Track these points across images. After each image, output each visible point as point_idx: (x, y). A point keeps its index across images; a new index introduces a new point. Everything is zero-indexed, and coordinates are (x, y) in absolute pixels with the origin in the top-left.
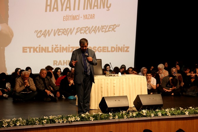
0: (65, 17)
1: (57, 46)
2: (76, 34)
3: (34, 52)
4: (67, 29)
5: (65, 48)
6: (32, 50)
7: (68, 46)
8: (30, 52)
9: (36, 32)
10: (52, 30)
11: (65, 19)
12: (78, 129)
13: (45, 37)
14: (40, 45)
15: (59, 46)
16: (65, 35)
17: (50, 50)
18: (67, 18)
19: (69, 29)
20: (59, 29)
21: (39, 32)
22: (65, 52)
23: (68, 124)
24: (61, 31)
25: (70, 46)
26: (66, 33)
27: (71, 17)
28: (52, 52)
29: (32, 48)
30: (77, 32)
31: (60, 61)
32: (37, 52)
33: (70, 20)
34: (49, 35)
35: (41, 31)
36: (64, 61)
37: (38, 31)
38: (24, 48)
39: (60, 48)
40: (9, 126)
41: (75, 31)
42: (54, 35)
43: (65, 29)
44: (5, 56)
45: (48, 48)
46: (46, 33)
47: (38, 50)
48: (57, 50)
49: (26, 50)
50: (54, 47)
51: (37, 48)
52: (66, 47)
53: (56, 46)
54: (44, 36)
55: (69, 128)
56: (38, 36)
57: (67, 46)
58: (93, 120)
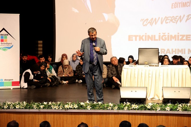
0: (173, 5)
1: (165, 34)
2: (186, 21)
3: (140, 40)
4: (176, 17)
5: (173, 36)
6: (138, 38)
7: (177, 34)
8: (136, 40)
9: (143, 21)
10: (159, 18)
11: (173, 7)
12: (75, 117)
13: (152, 26)
14: (146, 34)
15: (166, 34)
16: (174, 22)
17: (157, 38)
18: (176, 6)
19: (178, 16)
20: (167, 17)
21: (145, 21)
22: (173, 40)
23: (64, 111)
24: (169, 18)
25: (179, 34)
26: (175, 21)
27: (181, 4)
28: (160, 40)
29: (138, 36)
30: (187, 20)
31: (168, 50)
32: (143, 40)
33: (179, 7)
34: (156, 23)
35: (147, 19)
36: (172, 49)
37: (144, 19)
38: (129, 36)
39: (168, 36)
40: (9, 108)
41: (185, 18)
42: (162, 23)
43: (173, 17)
44: (112, 44)
45: (155, 36)
46: (152, 22)
47: (144, 38)
48: (165, 38)
49: (132, 38)
50: (162, 35)
51: (143, 36)
52: (175, 36)
53: (163, 35)
54: (150, 25)
55: (66, 115)
56: (144, 24)
57: (175, 34)
58: (90, 109)
